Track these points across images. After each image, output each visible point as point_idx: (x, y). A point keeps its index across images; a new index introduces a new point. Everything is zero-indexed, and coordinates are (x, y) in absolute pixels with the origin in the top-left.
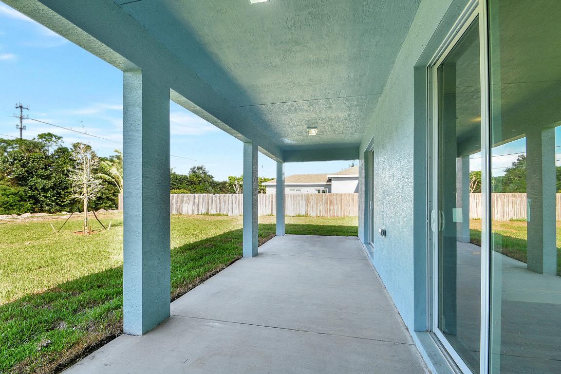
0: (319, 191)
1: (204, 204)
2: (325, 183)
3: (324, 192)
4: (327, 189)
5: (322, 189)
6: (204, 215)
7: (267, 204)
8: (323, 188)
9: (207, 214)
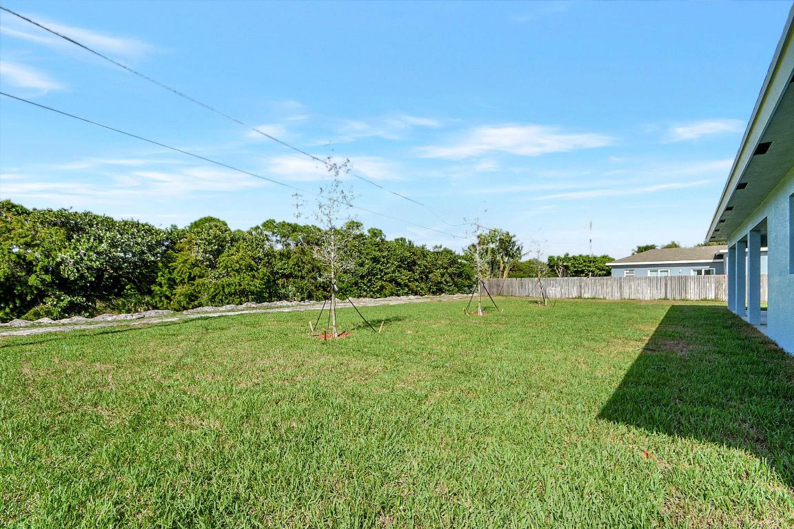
0: (699, 272)
1: (575, 289)
2: (711, 261)
3: (708, 272)
4: (714, 269)
5: (704, 269)
6: (576, 298)
7: (659, 288)
8: (707, 268)
9: (580, 297)
